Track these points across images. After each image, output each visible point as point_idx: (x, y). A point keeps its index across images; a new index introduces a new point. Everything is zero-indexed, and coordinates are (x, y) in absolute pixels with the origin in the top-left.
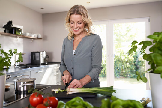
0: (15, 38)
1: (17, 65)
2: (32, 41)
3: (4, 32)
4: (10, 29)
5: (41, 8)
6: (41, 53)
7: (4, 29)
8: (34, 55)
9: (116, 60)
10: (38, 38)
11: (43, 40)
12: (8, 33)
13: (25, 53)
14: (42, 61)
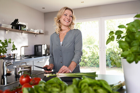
0: (21, 34)
1: (23, 56)
2: (35, 36)
3: (11, 28)
4: (16, 26)
5: (43, 8)
6: (43, 46)
7: (11, 26)
8: (37, 48)
9: (109, 52)
10: (40, 33)
11: (45, 35)
12: (15, 29)
13: (29, 46)
14: (43, 53)
